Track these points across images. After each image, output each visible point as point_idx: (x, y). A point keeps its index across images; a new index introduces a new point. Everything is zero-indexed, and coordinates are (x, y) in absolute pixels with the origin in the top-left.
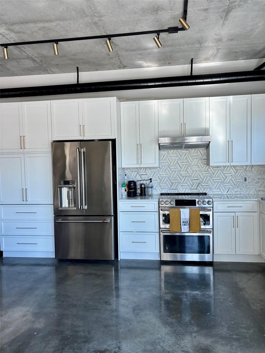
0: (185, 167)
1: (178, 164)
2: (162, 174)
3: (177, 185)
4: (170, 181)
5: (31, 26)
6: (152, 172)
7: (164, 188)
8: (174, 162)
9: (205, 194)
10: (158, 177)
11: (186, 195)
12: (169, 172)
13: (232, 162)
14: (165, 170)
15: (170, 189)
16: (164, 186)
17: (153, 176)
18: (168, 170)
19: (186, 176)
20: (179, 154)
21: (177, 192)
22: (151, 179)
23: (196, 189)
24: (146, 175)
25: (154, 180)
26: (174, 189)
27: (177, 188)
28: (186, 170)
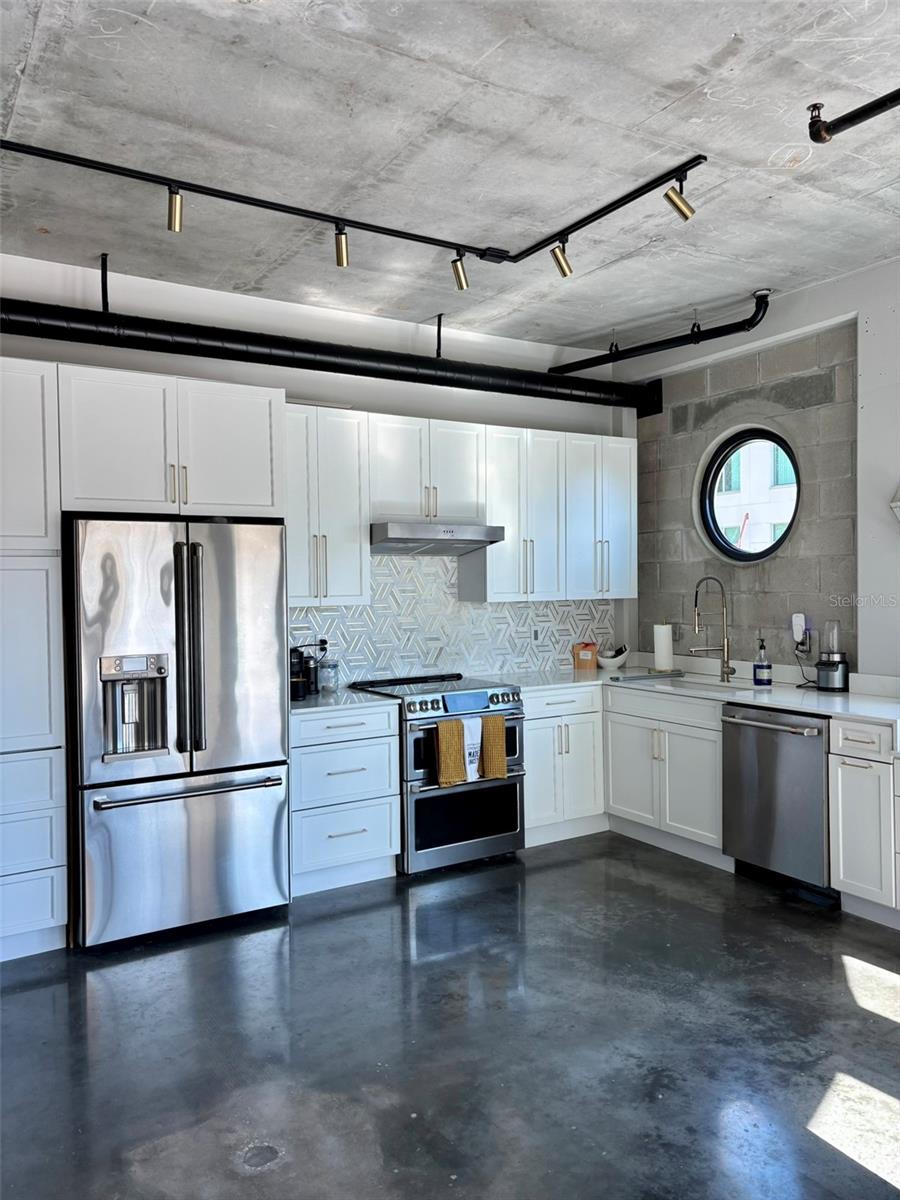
0: (409, 604)
1: (394, 596)
2: (353, 627)
3: (391, 657)
4: (373, 643)
5: (159, 128)
6: (324, 619)
7: (356, 667)
8: (383, 590)
9: (459, 677)
10: (343, 635)
11: (413, 683)
12: (370, 618)
13: (532, 593)
14: (361, 614)
15: (373, 668)
16: (356, 660)
17: (327, 633)
18: (368, 614)
19: (412, 631)
20: (395, 567)
21: (389, 676)
22: (324, 642)
23: (435, 665)
24: (309, 629)
25: (332, 645)
26: (384, 669)
27: (390, 665)
28: (412, 612)
